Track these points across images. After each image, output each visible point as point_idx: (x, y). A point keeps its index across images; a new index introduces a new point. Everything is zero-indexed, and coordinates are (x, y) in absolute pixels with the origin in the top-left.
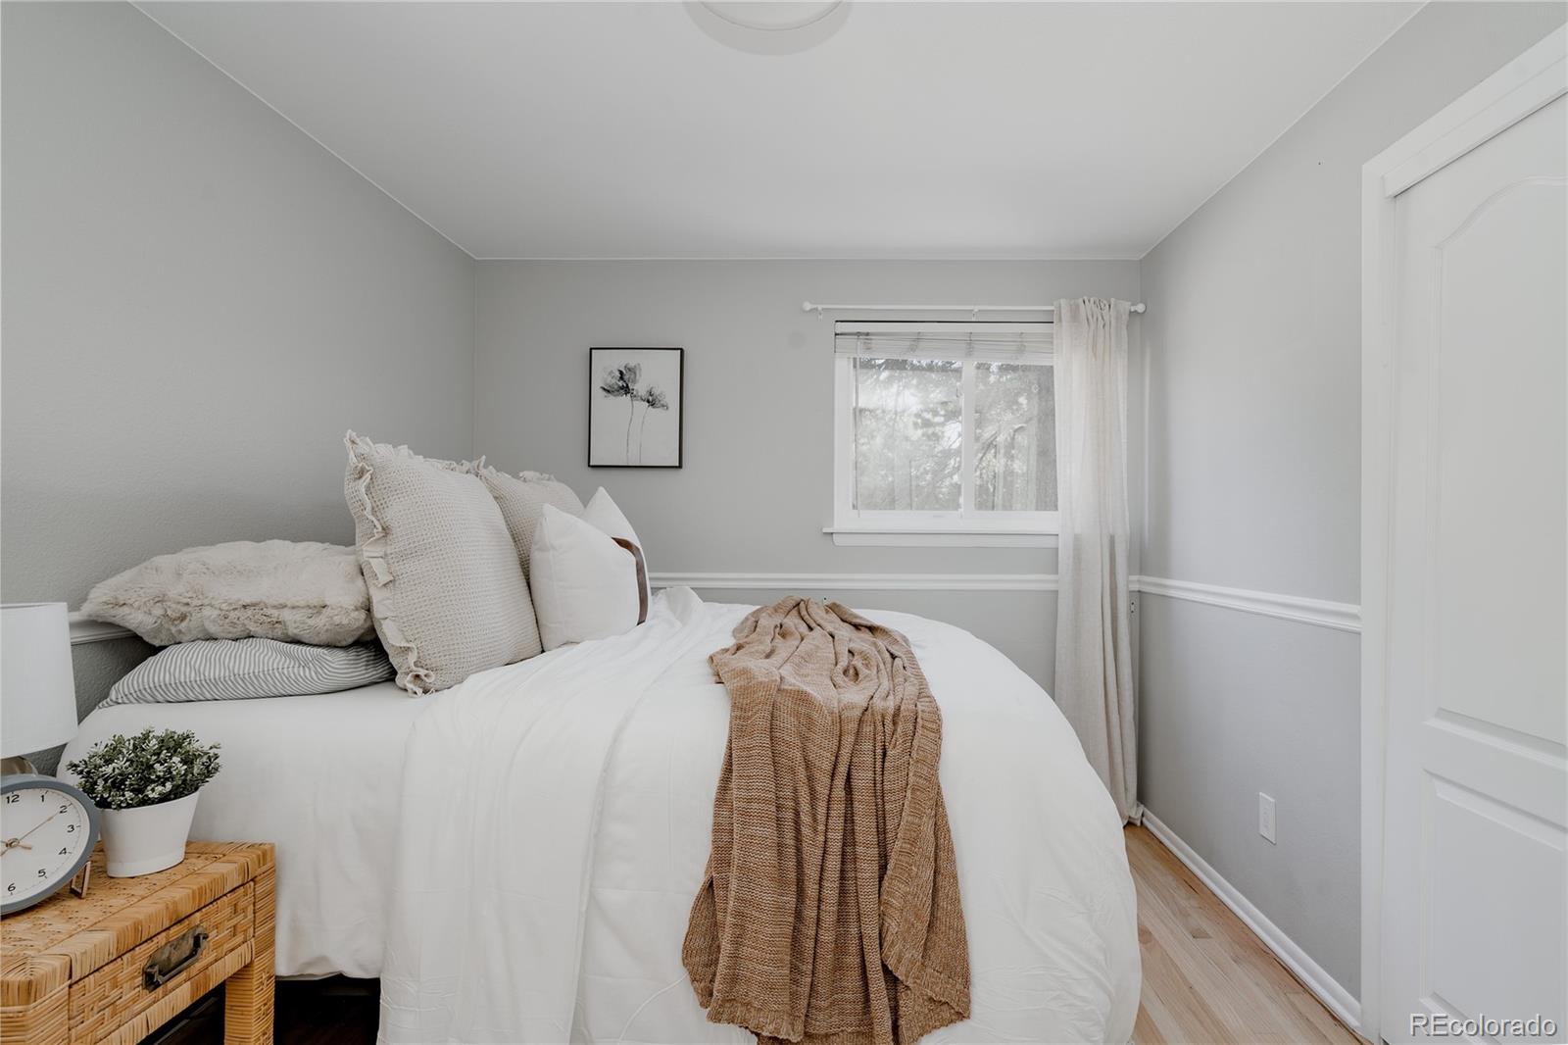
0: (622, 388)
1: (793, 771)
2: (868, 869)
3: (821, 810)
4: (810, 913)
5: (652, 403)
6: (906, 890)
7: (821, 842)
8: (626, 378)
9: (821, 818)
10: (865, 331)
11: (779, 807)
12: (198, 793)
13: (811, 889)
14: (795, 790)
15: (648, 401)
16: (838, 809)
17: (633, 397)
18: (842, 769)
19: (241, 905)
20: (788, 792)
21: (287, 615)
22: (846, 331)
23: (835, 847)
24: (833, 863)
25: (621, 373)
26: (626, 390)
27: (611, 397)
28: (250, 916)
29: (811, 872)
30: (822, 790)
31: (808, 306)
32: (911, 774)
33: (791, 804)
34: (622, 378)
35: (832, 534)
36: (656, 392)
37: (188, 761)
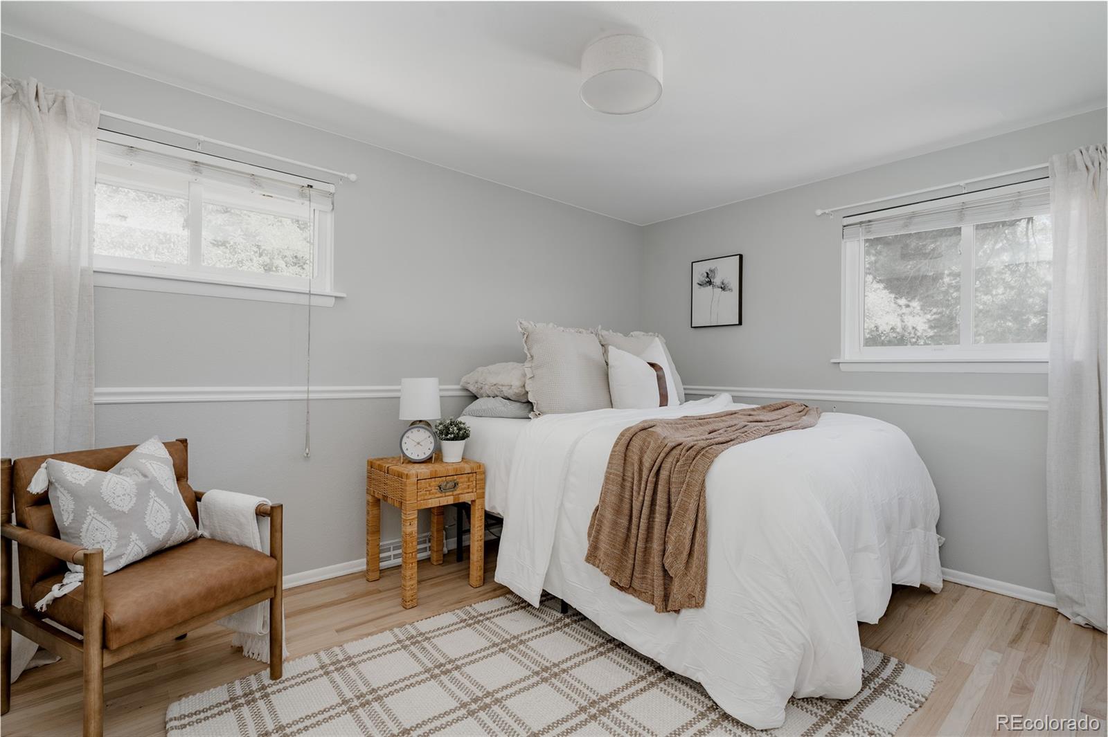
0: (708, 282)
1: (633, 464)
2: (659, 518)
3: (643, 486)
4: (634, 531)
5: (723, 289)
6: (680, 533)
7: (641, 500)
8: (710, 276)
9: (642, 489)
10: (867, 219)
11: (624, 480)
12: (464, 441)
13: (635, 520)
14: (633, 474)
15: (722, 288)
16: (650, 486)
17: (714, 286)
18: (655, 468)
19: (471, 479)
20: (630, 474)
21: (504, 389)
22: (851, 223)
23: (647, 503)
24: (645, 511)
25: (707, 273)
26: (710, 283)
27: (702, 288)
28: (474, 484)
29: (635, 513)
30: (644, 477)
31: (819, 212)
32: (687, 477)
33: (630, 480)
34: (708, 277)
35: (839, 363)
36: (725, 282)
37: (460, 429)
